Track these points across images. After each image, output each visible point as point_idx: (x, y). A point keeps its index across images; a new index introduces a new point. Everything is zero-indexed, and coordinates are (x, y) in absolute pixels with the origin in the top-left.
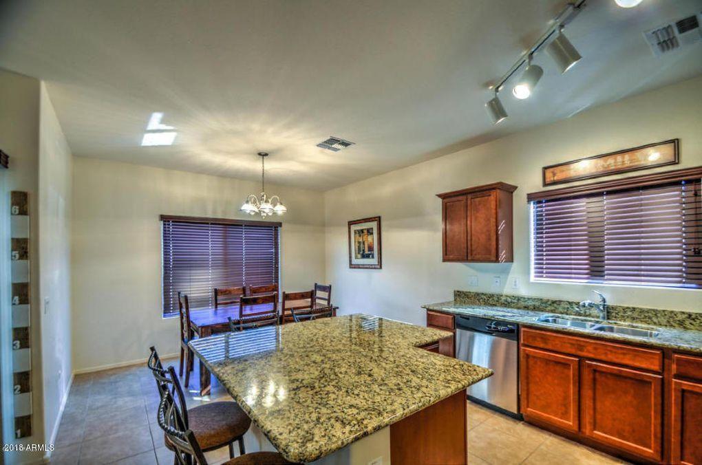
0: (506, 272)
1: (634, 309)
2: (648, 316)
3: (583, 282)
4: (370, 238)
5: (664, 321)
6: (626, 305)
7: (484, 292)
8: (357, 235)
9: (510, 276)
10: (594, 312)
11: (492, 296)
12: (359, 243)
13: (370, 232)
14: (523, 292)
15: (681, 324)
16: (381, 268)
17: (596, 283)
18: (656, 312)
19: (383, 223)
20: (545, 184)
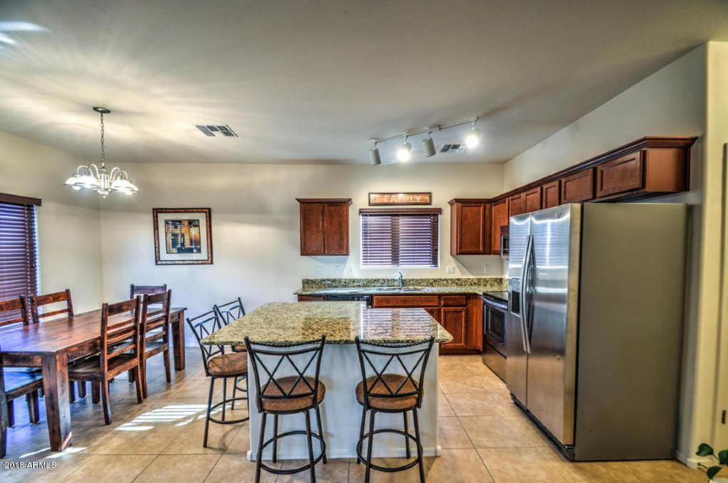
0: (344, 262)
1: (413, 280)
2: (419, 282)
3: (390, 267)
4: (194, 231)
5: (425, 284)
6: (410, 278)
7: (329, 278)
8: (171, 227)
9: (347, 265)
10: (396, 283)
11: (334, 281)
12: (175, 235)
13: (192, 223)
14: (356, 276)
15: (431, 284)
16: (212, 263)
17: (395, 267)
18: (422, 280)
19: (213, 216)
20: (370, 205)
